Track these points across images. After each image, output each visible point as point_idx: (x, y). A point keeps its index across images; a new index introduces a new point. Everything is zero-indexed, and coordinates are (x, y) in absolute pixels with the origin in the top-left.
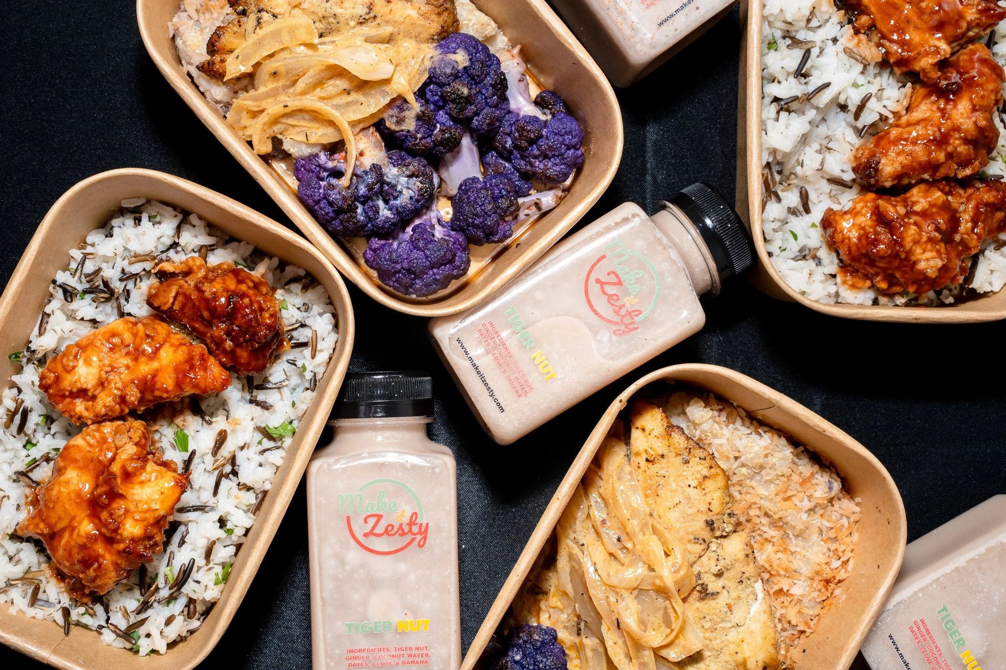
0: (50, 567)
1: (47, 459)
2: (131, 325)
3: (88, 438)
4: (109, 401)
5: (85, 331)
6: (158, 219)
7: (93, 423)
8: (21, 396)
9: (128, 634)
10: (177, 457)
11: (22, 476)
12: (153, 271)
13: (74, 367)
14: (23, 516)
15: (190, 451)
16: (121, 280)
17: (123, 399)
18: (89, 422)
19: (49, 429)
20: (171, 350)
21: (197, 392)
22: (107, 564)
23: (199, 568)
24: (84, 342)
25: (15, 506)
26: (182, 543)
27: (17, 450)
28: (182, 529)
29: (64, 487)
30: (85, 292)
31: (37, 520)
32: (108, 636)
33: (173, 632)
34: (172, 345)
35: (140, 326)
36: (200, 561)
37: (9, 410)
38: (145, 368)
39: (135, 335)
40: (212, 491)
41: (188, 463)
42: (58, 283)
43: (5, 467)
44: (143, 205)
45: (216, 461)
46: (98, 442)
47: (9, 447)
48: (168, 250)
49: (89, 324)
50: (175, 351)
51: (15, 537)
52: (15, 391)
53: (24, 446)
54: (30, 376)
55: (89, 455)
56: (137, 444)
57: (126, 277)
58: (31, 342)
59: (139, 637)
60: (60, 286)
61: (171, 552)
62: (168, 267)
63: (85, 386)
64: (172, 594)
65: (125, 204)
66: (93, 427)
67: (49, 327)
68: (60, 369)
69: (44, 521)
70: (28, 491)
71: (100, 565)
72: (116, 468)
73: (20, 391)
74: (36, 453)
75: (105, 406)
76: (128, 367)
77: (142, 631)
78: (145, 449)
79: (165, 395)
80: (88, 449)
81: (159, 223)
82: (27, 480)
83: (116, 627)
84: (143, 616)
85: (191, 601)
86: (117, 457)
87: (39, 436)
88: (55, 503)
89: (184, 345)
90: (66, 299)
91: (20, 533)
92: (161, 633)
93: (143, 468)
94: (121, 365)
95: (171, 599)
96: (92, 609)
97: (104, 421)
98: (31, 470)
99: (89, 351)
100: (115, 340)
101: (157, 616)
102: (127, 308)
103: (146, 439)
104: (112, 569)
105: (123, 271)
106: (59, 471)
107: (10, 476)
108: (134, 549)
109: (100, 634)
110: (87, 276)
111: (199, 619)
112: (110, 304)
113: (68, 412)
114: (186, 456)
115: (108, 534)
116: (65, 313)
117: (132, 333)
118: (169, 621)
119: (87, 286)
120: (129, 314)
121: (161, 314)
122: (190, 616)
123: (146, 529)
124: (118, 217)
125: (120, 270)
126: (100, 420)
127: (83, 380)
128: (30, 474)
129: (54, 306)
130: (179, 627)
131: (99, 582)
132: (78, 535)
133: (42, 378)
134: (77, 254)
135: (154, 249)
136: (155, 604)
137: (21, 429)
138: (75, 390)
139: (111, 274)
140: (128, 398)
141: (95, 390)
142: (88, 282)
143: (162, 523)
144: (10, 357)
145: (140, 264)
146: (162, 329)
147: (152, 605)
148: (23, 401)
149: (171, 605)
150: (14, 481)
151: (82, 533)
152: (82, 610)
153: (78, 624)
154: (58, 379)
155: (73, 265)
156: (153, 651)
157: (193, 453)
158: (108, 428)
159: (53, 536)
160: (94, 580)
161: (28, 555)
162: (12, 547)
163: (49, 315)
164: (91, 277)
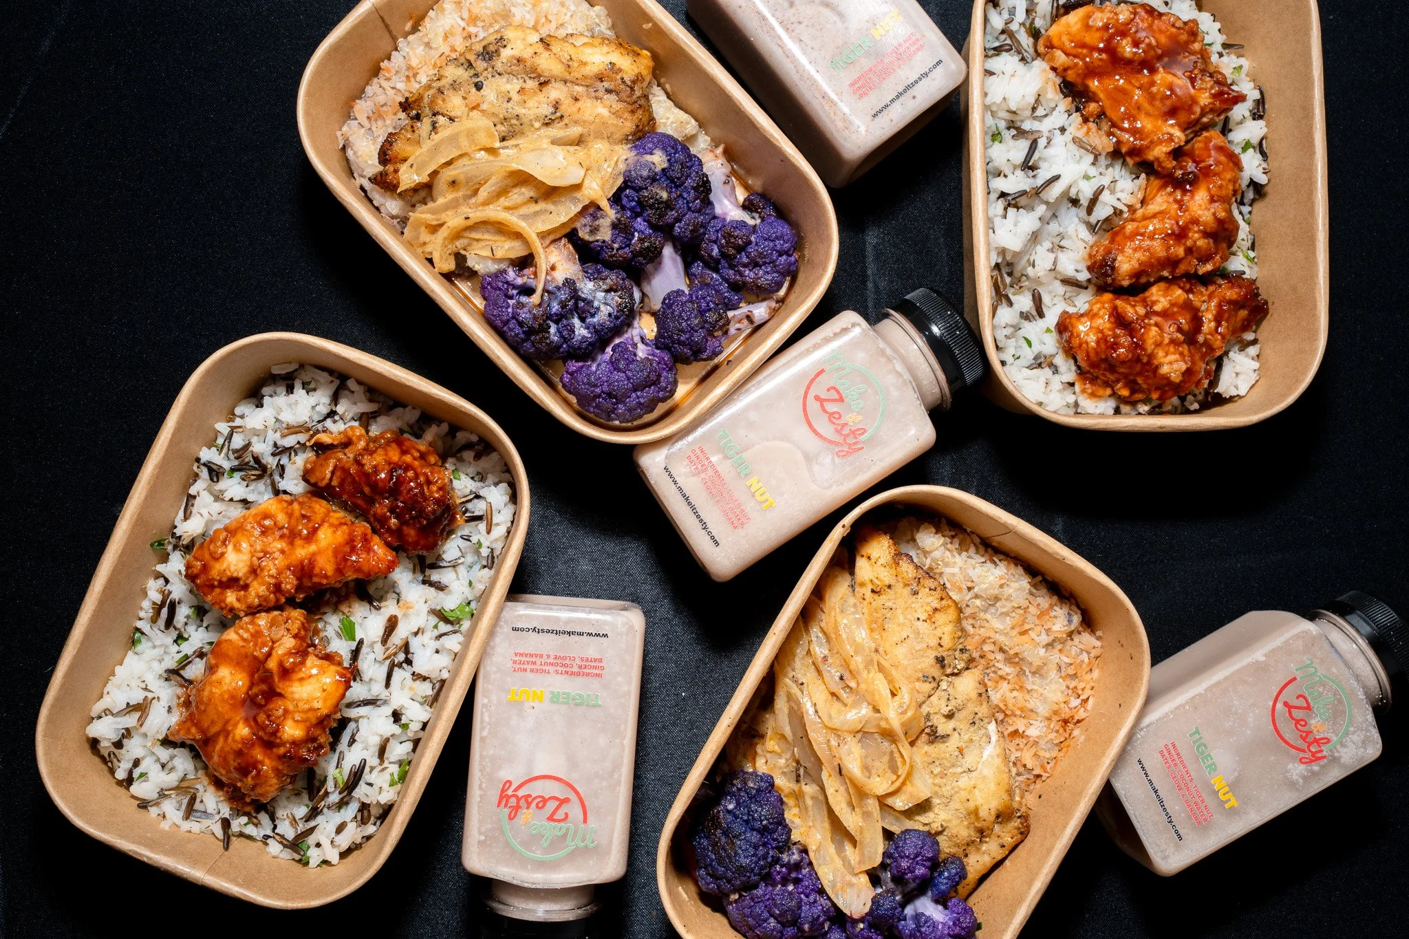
0: (207, 774)
1: (201, 655)
2: (285, 505)
3: (241, 631)
4: (262, 590)
5: (236, 512)
6: (312, 385)
7: (246, 615)
8: (169, 587)
9: (296, 845)
10: (341, 647)
11: (173, 674)
12: (308, 444)
13: (223, 554)
14: (175, 719)
15: (357, 640)
16: (274, 455)
17: (277, 588)
18: (242, 614)
19: (202, 621)
20: (330, 531)
21: (360, 576)
22: (267, 771)
23: (372, 769)
24: (233, 527)
25: (167, 708)
26: (352, 741)
27: (167, 647)
28: (352, 725)
29: (216, 687)
30: (233, 470)
31: (189, 724)
32: (274, 848)
33: (344, 841)
34: (332, 525)
35: (296, 506)
36: (373, 761)
37: (154, 603)
38: (302, 552)
39: (290, 515)
40: (384, 683)
41: (356, 654)
42: (202, 461)
43: (155, 665)
44: (296, 370)
45: (388, 649)
46: (252, 635)
47: (158, 643)
48: (325, 419)
49: (240, 505)
50: (335, 532)
51: (166, 742)
52: (161, 581)
53: (175, 641)
54: (176, 564)
55: (243, 650)
56: (295, 636)
57: (279, 451)
58: (176, 527)
59: (309, 847)
60: (204, 465)
61: (341, 752)
62: (325, 438)
63: (235, 575)
64: (342, 799)
65: (276, 370)
66: (246, 619)
67: (194, 510)
68: (207, 556)
69: (195, 725)
70: (180, 691)
71: (259, 772)
72: (272, 664)
73: (167, 581)
74: (188, 648)
75: (258, 596)
76: (282, 552)
77: (311, 840)
78: (305, 641)
79: (324, 581)
80: (242, 643)
81: (315, 390)
82: (179, 679)
83: (282, 837)
84: (312, 824)
85: (364, 807)
86: (274, 653)
87: (191, 629)
88: (207, 705)
89: (345, 524)
90: (212, 479)
91: (171, 738)
92: (332, 842)
93: (303, 663)
94: (274, 550)
95: (342, 804)
96: (256, 818)
97: (259, 612)
98: (183, 668)
99: (239, 536)
100: (267, 523)
101: (326, 824)
102: (283, 485)
103: (306, 630)
104: (273, 775)
105: (275, 445)
106: (211, 669)
107: (160, 675)
108: (297, 752)
109: (267, 844)
110: (235, 451)
111: (375, 824)
112: (262, 481)
113: (219, 604)
114: (354, 645)
115: (266, 738)
116: (211, 493)
117: (287, 513)
118: (340, 829)
119: (236, 463)
120: (285, 492)
121: (318, 491)
122: (364, 822)
123: (308, 730)
124: (269, 385)
125: (271, 443)
126: (253, 611)
127: (232, 568)
128: (182, 672)
129: (198, 487)
130: (352, 833)
131: (259, 790)
132: (234, 741)
133: (188, 567)
134: (223, 427)
135: (308, 420)
136: (325, 810)
137: (169, 623)
138: (224, 579)
139: (261, 448)
140: (283, 586)
141: (247, 578)
142: (237, 458)
143: (325, 723)
144: (152, 545)
145: (294, 436)
146: (320, 507)
147: (321, 811)
148: (170, 593)
149: (342, 811)
150: (167, 680)
151: (238, 737)
152: (244, 819)
153: (241, 835)
154: (205, 568)
155: (220, 441)
156: (325, 862)
157: (361, 642)
158: (263, 620)
159: (207, 741)
160: (253, 788)
161: (183, 763)
162: (164, 754)
163: (194, 497)
164: (240, 453)
